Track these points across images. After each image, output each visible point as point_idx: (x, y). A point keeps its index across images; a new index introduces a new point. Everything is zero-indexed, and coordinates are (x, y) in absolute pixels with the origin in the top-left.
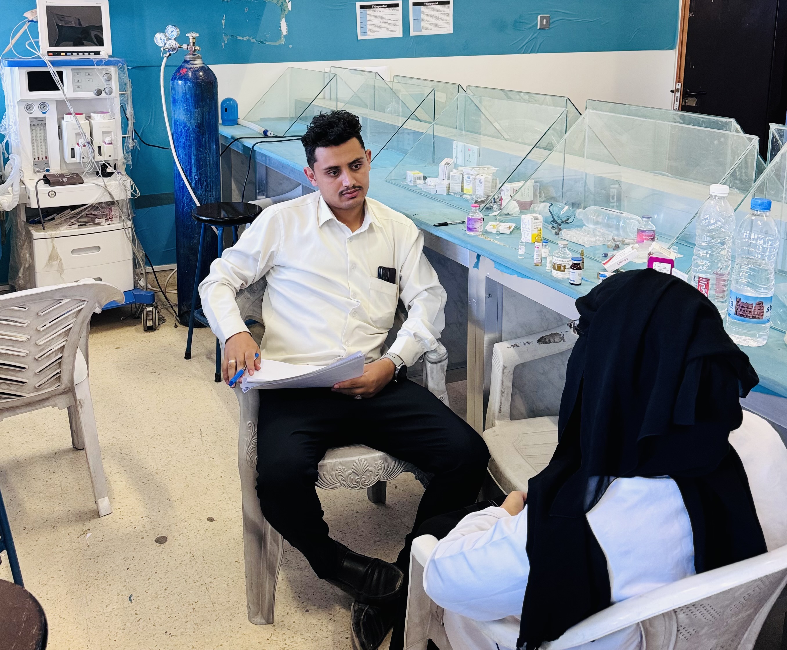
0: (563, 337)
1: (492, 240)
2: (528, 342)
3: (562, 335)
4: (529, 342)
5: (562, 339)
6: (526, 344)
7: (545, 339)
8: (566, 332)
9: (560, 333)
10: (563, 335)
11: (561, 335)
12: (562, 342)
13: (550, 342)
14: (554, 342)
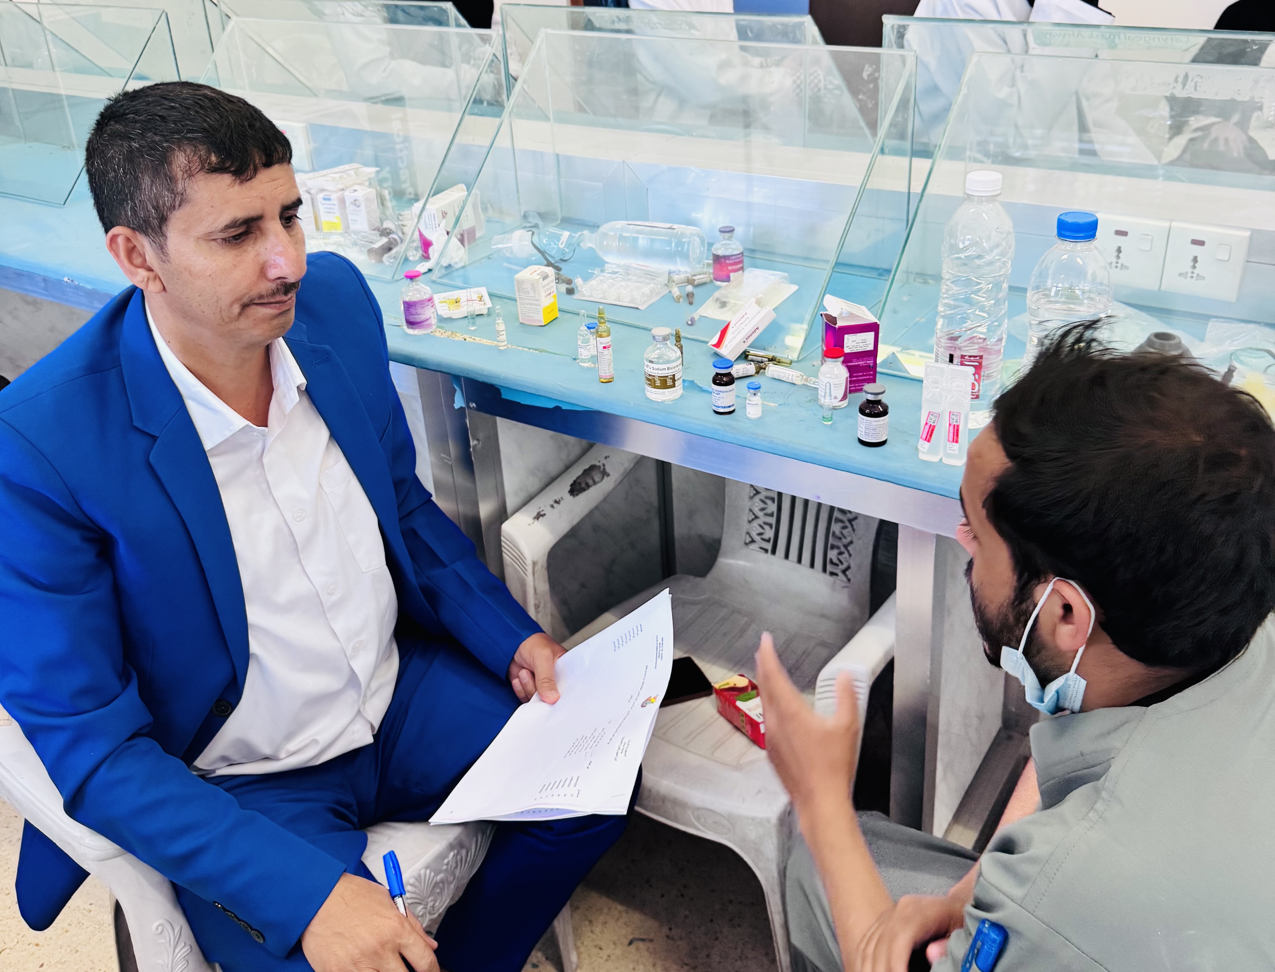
0: (604, 469)
1: (468, 339)
2: (556, 502)
3: (602, 467)
4: (558, 500)
5: (605, 474)
6: (555, 505)
7: (580, 484)
8: (606, 458)
9: (597, 464)
10: (604, 465)
11: (600, 467)
12: (605, 477)
13: (588, 486)
14: (595, 483)
